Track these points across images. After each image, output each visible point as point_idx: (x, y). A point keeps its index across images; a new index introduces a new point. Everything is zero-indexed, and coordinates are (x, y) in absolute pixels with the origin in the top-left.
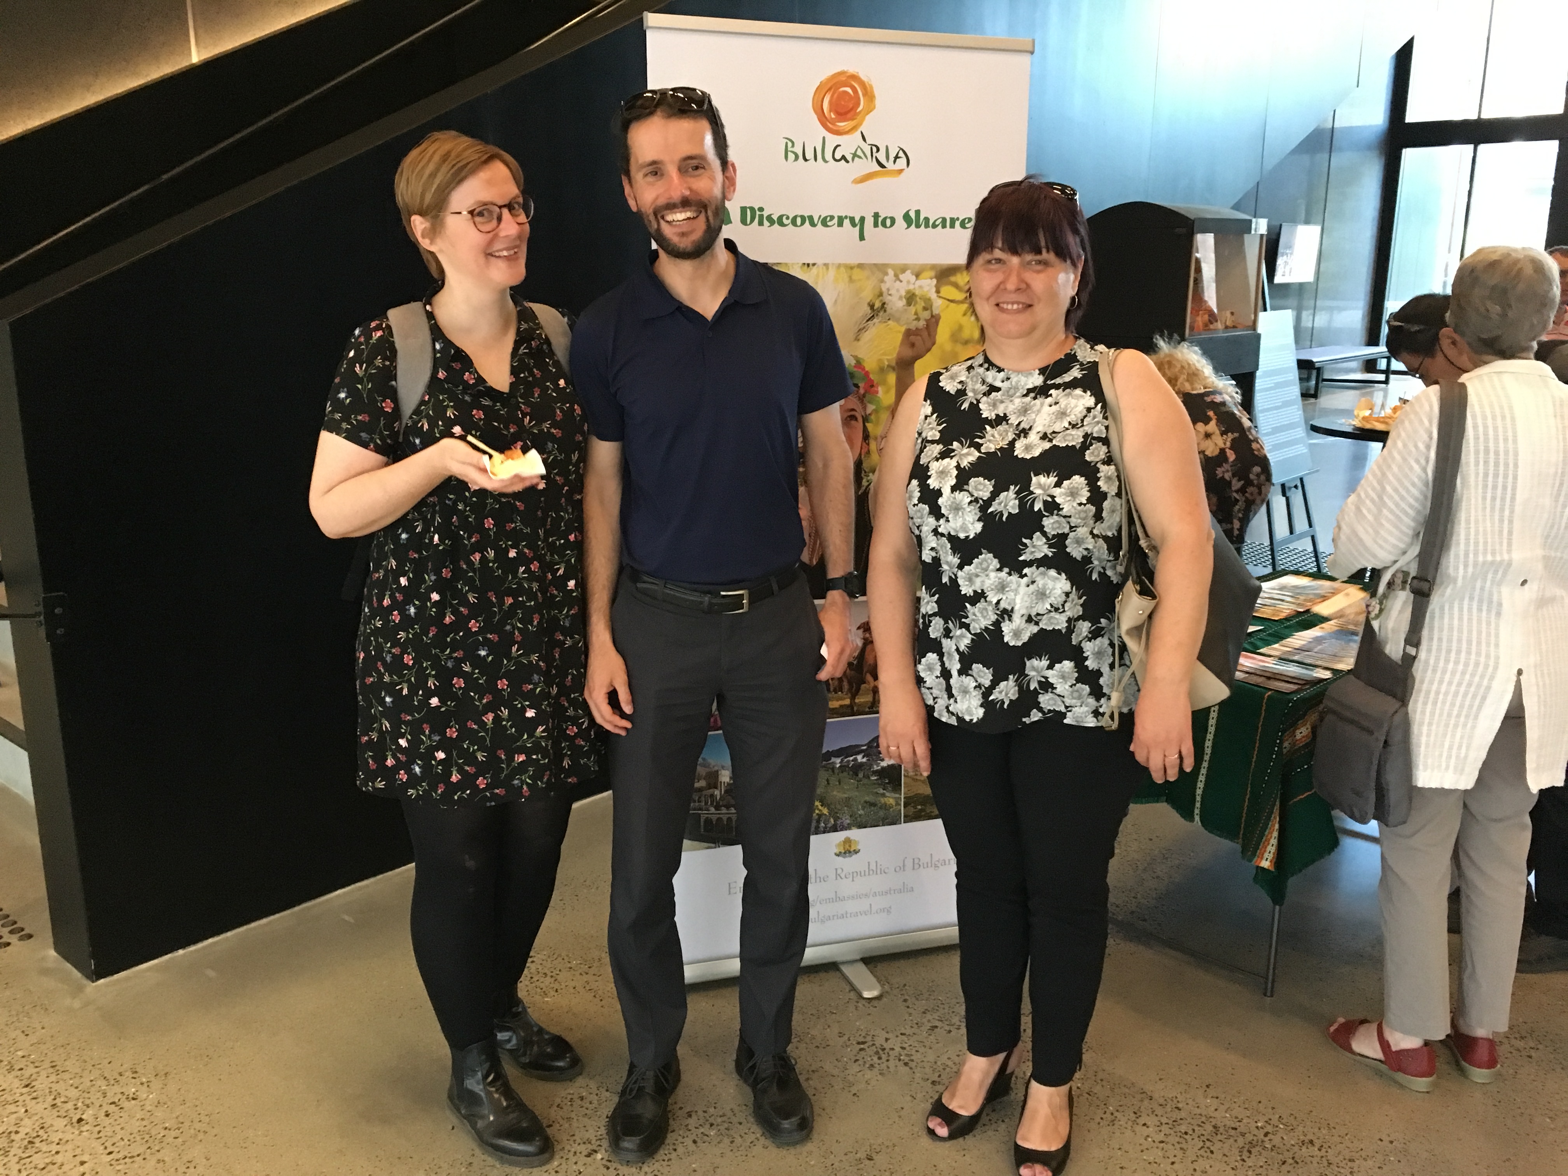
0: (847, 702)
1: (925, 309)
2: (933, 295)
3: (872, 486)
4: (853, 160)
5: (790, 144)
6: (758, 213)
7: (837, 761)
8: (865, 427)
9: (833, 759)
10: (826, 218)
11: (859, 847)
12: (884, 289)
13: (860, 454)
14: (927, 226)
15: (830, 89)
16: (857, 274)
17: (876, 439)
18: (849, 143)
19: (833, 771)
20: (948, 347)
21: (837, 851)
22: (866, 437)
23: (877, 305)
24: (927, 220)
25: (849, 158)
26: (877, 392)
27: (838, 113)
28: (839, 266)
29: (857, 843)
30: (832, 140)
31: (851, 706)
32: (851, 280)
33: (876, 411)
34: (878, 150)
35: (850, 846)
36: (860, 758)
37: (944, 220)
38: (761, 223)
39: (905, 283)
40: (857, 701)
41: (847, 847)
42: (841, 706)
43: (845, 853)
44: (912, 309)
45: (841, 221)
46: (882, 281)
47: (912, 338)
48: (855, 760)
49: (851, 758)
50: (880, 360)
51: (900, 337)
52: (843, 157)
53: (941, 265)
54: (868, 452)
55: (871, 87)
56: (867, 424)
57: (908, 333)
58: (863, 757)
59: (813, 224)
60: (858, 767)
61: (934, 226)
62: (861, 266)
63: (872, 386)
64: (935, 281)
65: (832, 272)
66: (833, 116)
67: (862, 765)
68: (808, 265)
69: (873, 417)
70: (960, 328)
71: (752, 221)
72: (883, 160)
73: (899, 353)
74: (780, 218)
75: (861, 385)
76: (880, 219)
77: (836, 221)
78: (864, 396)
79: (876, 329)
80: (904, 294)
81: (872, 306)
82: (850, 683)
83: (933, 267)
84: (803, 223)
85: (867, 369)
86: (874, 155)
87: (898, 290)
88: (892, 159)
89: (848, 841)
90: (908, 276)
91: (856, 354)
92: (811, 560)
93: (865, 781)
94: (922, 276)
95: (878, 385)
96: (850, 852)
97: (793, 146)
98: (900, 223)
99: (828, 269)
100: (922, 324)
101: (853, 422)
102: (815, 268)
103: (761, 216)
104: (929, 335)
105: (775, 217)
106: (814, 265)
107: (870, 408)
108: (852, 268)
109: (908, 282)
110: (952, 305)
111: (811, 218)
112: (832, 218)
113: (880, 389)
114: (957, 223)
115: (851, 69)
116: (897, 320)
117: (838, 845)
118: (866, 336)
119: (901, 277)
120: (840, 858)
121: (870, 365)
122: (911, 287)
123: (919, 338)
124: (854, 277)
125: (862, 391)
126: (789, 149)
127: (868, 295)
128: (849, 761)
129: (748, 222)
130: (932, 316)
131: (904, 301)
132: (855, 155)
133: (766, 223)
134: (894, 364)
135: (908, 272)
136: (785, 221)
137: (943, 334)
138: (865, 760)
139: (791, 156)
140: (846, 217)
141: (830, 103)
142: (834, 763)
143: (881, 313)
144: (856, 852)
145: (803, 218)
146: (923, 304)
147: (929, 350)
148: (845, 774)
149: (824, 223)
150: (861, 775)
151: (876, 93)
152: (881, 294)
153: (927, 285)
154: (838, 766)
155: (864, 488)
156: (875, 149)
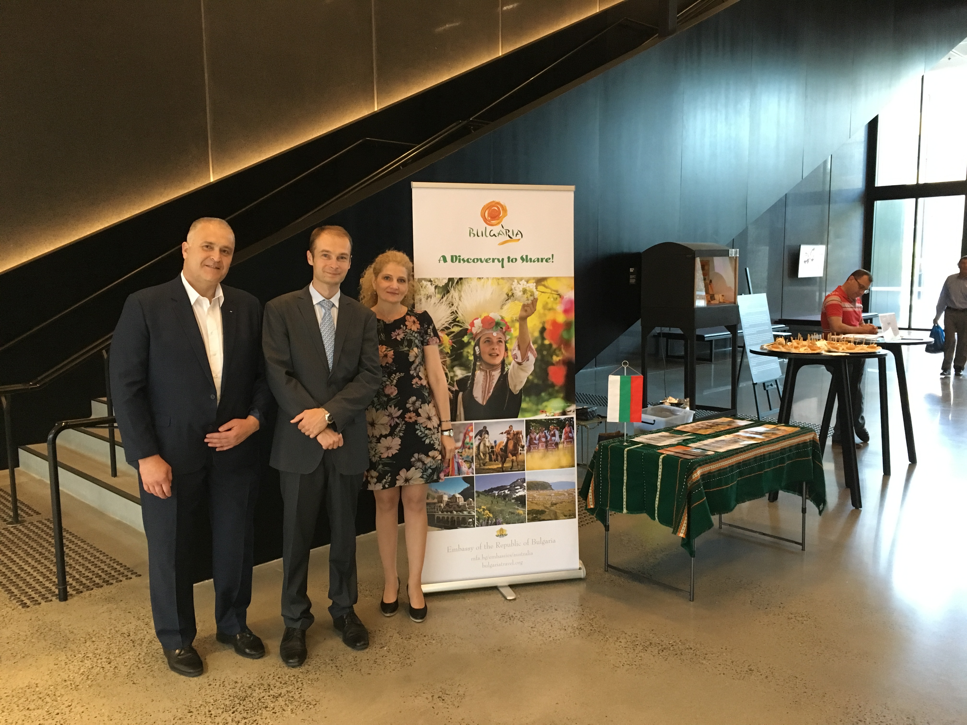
0: (500, 466)
1: (531, 295)
2: (535, 290)
3: (509, 370)
4: (498, 235)
5: (471, 230)
6: (458, 258)
7: (496, 493)
8: (506, 346)
9: (494, 492)
10: (487, 259)
11: (507, 533)
12: (513, 287)
13: (504, 357)
14: (531, 261)
15: (488, 208)
16: (501, 281)
17: (511, 350)
18: (496, 229)
19: (494, 497)
20: (542, 311)
21: (497, 534)
22: (506, 349)
23: (510, 294)
24: (531, 259)
25: (497, 235)
26: (511, 331)
27: (491, 217)
28: (493, 278)
29: (506, 531)
30: (489, 228)
31: (502, 468)
32: (498, 284)
33: (511, 339)
34: (509, 231)
35: (503, 532)
36: (506, 492)
37: (538, 259)
38: (459, 262)
39: (522, 285)
40: (505, 465)
41: (501, 533)
42: (498, 468)
43: (501, 535)
44: (525, 296)
45: (493, 261)
46: (512, 284)
47: (526, 308)
48: (504, 492)
49: (503, 492)
50: (512, 317)
51: (520, 307)
52: (494, 235)
53: (537, 278)
54: (507, 356)
55: (505, 206)
56: (507, 344)
57: (524, 306)
58: (508, 491)
59: (482, 262)
60: (505, 496)
61: (534, 261)
62: (503, 278)
63: (509, 328)
64: (535, 284)
65: (490, 281)
66: (489, 219)
67: (507, 495)
68: (480, 278)
69: (509, 341)
70: (547, 303)
71: (456, 261)
72: (511, 236)
73: (520, 314)
74: (468, 260)
75: (504, 328)
76: (510, 259)
77: (491, 260)
78: (505, 332)
79: (510, 304)
80: (521, 289)
81: (508, 295)
82: (501, 457)
83: (534, 278)
84: (477, 261)
85: (506, 321)
86: (507, 233)
87: (519, 288)
88: (515, 235)
89: (501, 530)
90: (523, 282)
91: (501, 315)
92: (483, 403)
93: (509, 502)
94: (530, 282)
95: (511, 327)
96: (503, 535)
97: (473, 231)
98: (519, 260)
99: (488, 279)
100: (530, 302)
101: (501, 343)
102: (482, 280)
103: (460, 259)
104: (533, 306)
105: (466, 259)
106: (482, 278)
107: (508, 337)
108: (499, 279)
109: (523, 285)
110: (543, 294)
111: (481, 259)
112: (490, 259)
113: (512, 329)
114: (544, 260)
115: (497, 200)
116: (519, 301)
117: (497, 532)
118: (505, 307)
119: (520, 282)
120: (498, 538)
121: (508, 319)
122: (525, 287)
123: (529, 308)
124: (499, 283)
125: (504, 330)
126: (471, 232)
127: (506, 290)
128: (501, 493)
129: (454, 261)
130: (534, 299)
131: (522, 293)
132: (499, 234)
133: (462, 261)
134: (518, 318)
135: (523, 281)
136: (470, 260)
137: (539, 306)
138: (509, 492)
139: (472, 235)
140: (496, 259)
141: (488, 213)
142: (495, 494)
143: (512, 298)
144: (506, 535)
145: (477, 260)
146: (530, 294)
147: (533, 313)
148: (500, 499)
149: (487, 261)
150: (507, 499)
151: (507, 208)
152: (511, 290)
153: (532, 286)
154: (497, 495)
155: (506, 372)
156: (507, 231)
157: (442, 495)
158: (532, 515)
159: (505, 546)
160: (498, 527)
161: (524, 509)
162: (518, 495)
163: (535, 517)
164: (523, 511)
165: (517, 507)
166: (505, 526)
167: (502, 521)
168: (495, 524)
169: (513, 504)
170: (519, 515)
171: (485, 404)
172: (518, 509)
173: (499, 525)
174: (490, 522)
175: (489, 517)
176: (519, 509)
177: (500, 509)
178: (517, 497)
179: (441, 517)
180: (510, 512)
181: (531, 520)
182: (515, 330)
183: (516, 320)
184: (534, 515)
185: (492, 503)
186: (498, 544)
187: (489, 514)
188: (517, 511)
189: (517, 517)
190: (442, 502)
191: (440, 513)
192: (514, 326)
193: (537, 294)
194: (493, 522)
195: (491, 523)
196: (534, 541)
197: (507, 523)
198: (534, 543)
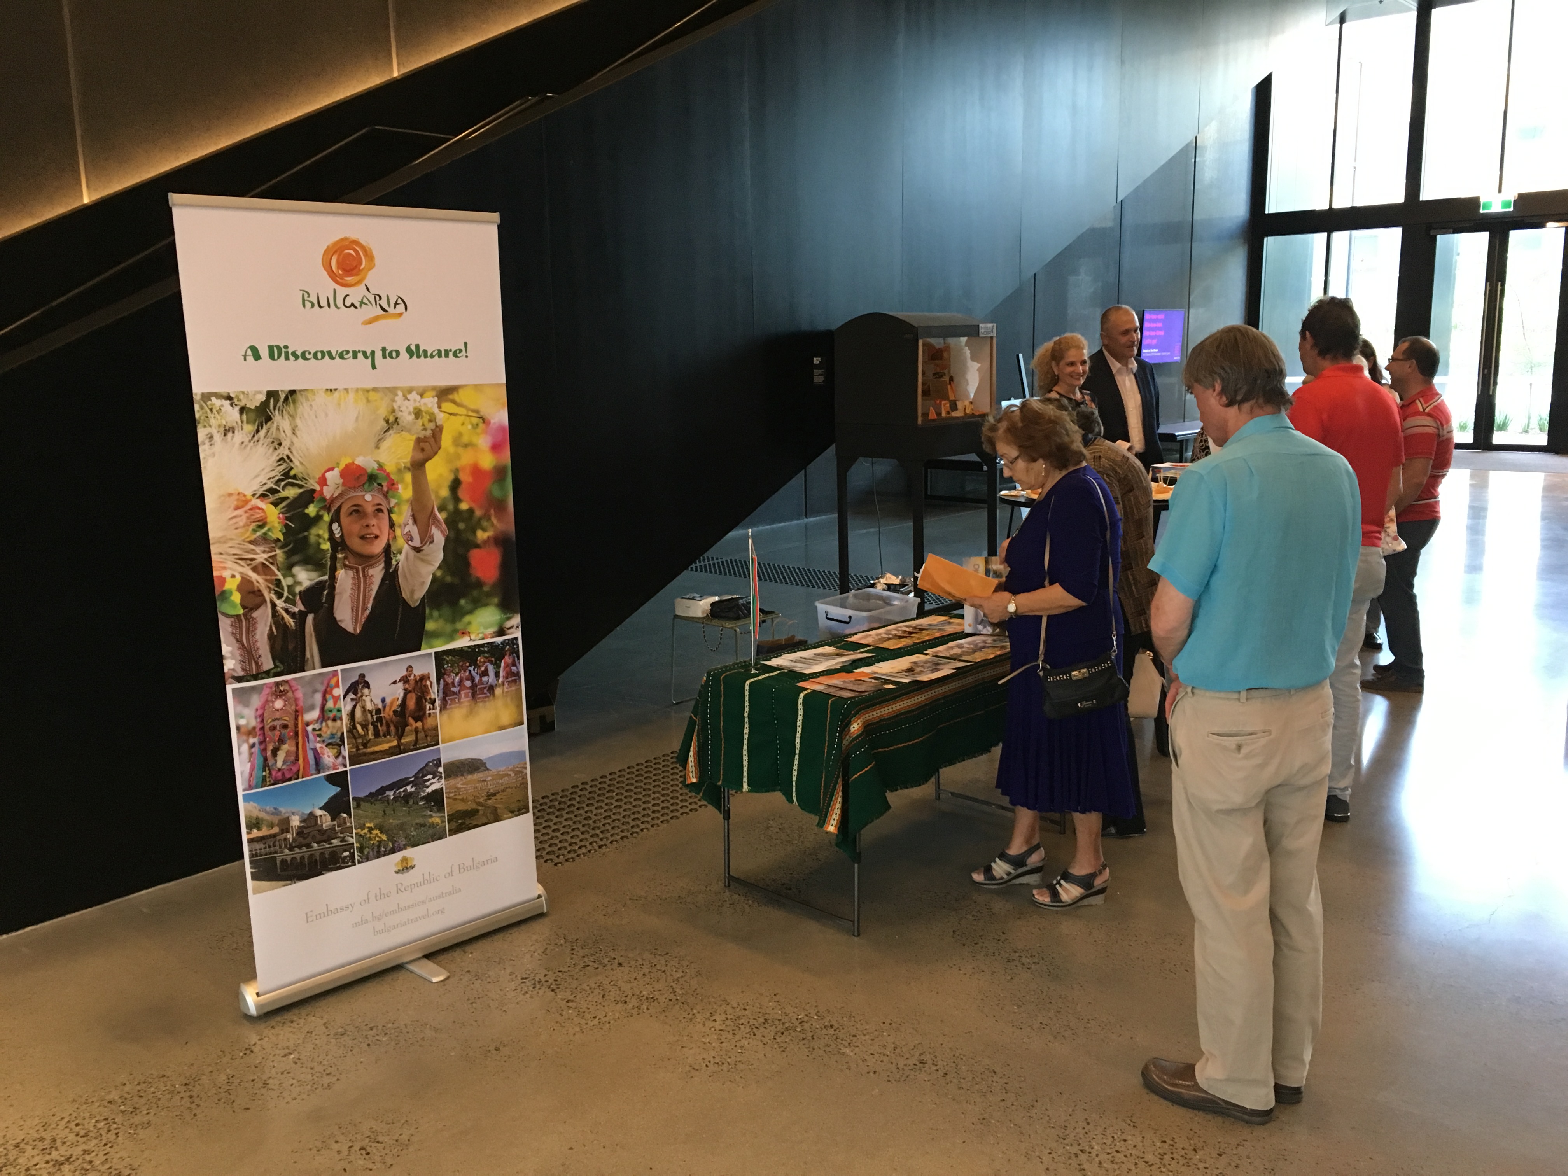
0: (395, 743)
1: (430, 421)
2: (436, 410)
3: (400, 565)
4: (361, 306)
5: (306, 295)
6: (284, 350)
7: (391, 794)
8: (390, 519)
9: (388, 793)
10: (342, 352)
11: (414, 863)
12: (396, 407)
13: (388, 540)
14: (426, 356)
15: (335, 252)
16: (372, 395)
17: (400, 526)
18: (356, 294)
19: (388, 803)
20: (452, 450)
21: (396, 869)
22: (392, 525)
23: (392, 419)
24: (425, 351)
25: (357, 305)
26: (398, 489)
27: (344, 270)
28: (357, 390)
29: (412, 859)
30: (342, 291)
31: (399, 746)
32: (368, 401)
33: (397, 504)
34: (380, 298)
35: (407, 863)
36: (409, 789)
37: (439, 352)
38: (287, 358)
39: (412, 402)
40: (403, 741)
41: (405, 865)
42: (390, 747)
43: (403, 870)
44: (420, 422)
45: (355, 356)
46: (393, 401)
47: (422, 444)
48: (405, 791)
49: (402, 790)
50: (398, 463)
51: (412, 444)
52: (353, 305)
53: (440, 387)
54: (395, 538)
55: (370, 249)
56: (392, 515)
57: (419, 440)
58: (412, 787)
59: (332, 357)
60: (408, 796)
61: (432, 356)
62: (375, 389)
63: (393, 484)
64: (436, 399)
65: (352, 395)
66: (341, 272)
67: (411, 793)
68: (331, 390)
69: (396, 509)
70: (460, 434)
71: (279, 357)
72: (385, 306)
73: (412, 457)
74: (303, 353)
75: (384, 484)
76: (387, 352)
77: (351, 354)
78: (387, 492)
79: (392, 439)
80: (412, 410)
81: (387, 421)
82: (396, 727)
83: (434, 388)
84: (323, 357)
85: (388, 471)
86: (378, 302)
87: (407, 407)
88: (392, 305)
89: (405, 859)
90: (414, 396)
91: (378, 459)
92: (355, 629)
93: (415, 807)
94: (425, 395)
95: (398, 483)
96: (407, 868)
97: (309, 296)
98: (404, 355)
99: (348, 392)
100: (429, 433)
101: (380, 514)
102: (336, 394)
103: (287, 353)
104: (436, 441)
105: (299, 353)
106: (336, 390)
107: (393, 502)
108: (368, 391)
109: (415, 401)
110: (452, 416)
111: (329, 353)
112: (348, 352)
113: (400, 486)
114: (451, 354)
115: (353, 236)
116: (409, 431)
117: (396, 865)
118: (385, 445)
119: (409, 396)
120: (400, 875)
121: (390, 468)
122: (418, 404)
123: (427, 444)
124: (370, 398)
125: (385, 489)
126: (306, 298)
127: (383, 412)
128: (400, 793)
129: (276, 357)
130: (437, 426)
131: (413, 416)
132: (362, 303)
133: (291, 357)
134: (409, 465)
135: (414, 393)
136: (308, 356)
137: (446, 440)
138: (413, 789)
139: (308, 305)
140: (359, 351)
141: (338, 261)
142: (388, 796)
143: (395, 426)
144: (412, 867)
145: (323, 353)
146: (428, 417)
147: (436, 453)
148: (398, 804)
149: (341, 356)
150: (411, 802)
151: (375, 253)
152: (394, 411)
153: (430, 402)
154: (392, 798)
155: (394, 567)
156: (377, 298)
157: (288, 818)
158: (456, 822)
159: (412, 887)
160: (398, 856)
161: (442, 815)
162: (429, 790)
163: (462, 824)
164: (441, 817)
165: (429, 813)
166: (409, 852)
167: (404, 843)
168: (393, 851)
169: (422, 808)
170: (433, 826)
171: (358, 632)
172: (431, 816)
173: (399, 851)
174: (383, 849)
175: (380, 842)
176: (434, 815)
177: (398, 822)
178: (428, 794)
179: (289, 858)
180: (417, 824)
181: (453, 832)
182: (405, 488)
183: (405, 467)
184: (460, 821)
185: (385, 814)
186: (400, 886)
187: (380, 835)
188: (430, 820)
189: (431, 831)
190: (288, 832)
191: (287, 851)
192: (402, 481)
193: (441, 417)
194: (388, 849)
195: (386, 851)
196: (461, 866)
197: (413, 846)
198: (462, 870)
